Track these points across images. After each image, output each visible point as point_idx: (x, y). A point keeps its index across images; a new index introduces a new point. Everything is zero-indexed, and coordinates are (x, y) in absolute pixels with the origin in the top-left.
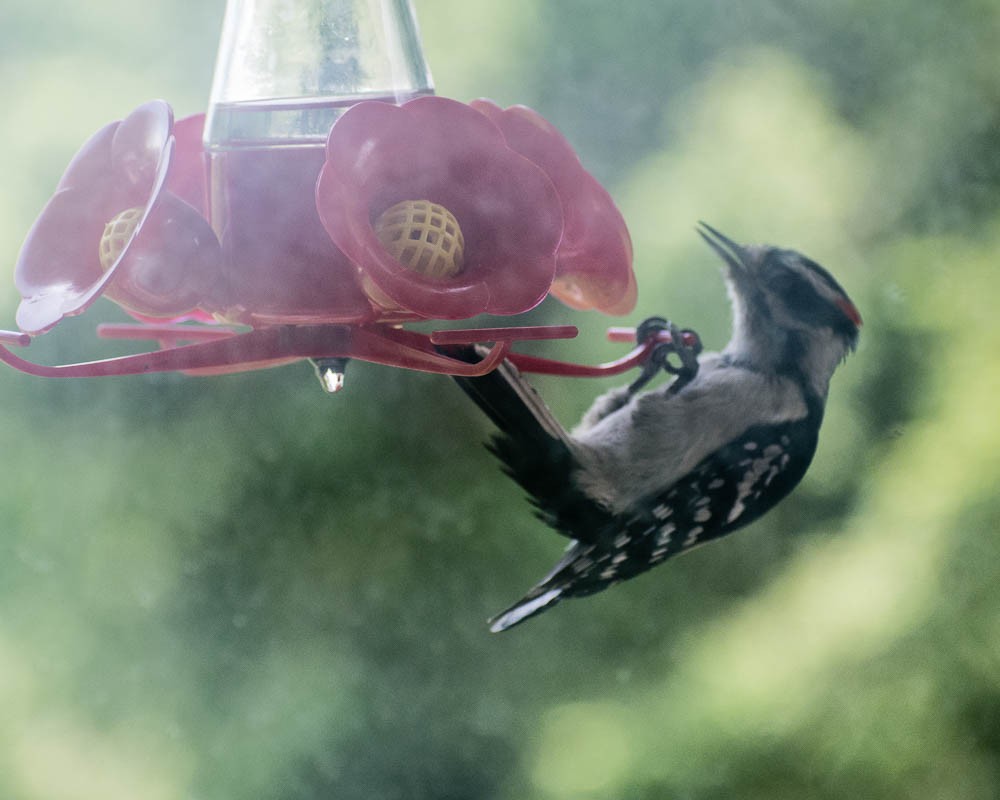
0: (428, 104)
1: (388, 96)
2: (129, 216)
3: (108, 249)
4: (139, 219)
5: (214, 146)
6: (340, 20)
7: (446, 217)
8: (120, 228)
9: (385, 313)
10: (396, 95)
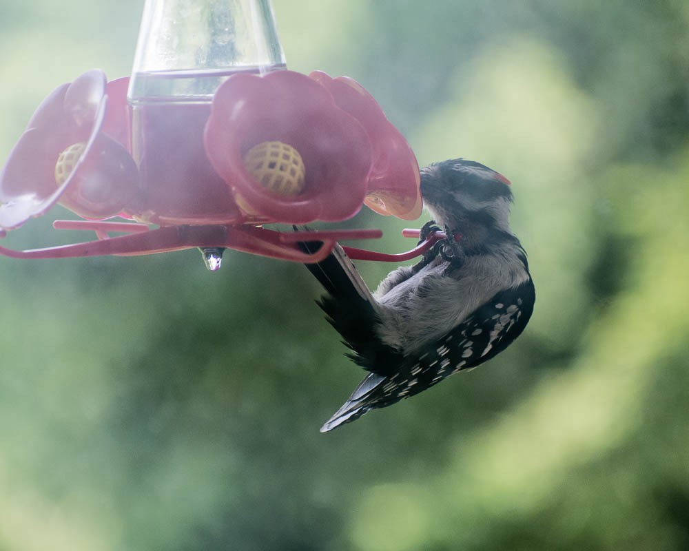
0: (281, 75)
1: (254, 68)
2: (76, 149)
3: (61, 171)
4: (83, 151)
5: (135, 102)
6: (222, 16)
7: (293, 153)
8: (70, 157)
9: (251, 218)
10: (260, 69)
